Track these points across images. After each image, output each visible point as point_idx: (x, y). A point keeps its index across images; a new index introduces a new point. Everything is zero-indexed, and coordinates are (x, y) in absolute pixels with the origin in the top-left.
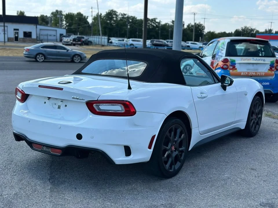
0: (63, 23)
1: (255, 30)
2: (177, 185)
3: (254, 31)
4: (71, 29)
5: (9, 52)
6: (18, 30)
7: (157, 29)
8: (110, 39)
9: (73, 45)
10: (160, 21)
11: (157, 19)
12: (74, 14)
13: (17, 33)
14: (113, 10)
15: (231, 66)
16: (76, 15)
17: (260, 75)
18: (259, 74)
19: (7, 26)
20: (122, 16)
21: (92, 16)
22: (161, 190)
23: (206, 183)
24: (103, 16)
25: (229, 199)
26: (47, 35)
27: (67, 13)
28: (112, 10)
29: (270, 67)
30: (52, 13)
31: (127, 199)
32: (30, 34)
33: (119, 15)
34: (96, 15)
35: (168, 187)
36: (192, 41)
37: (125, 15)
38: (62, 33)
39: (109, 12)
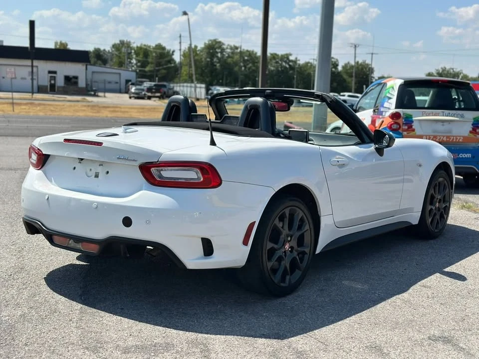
0: (132, 61)
1: (460, 74)
2: (292, 308)
3: (458, 77)
4: (145, 71)
5: (38, 108)
6: (55, 72)
7: (291, 72)
8: (210, 89)
9: (146, 98)
10: (296, 58)
11: (291, 55)
12: (150, 47)
13: (53, 78)
14: (217, 40)
15: (406, 124)
16: (154, 48)
17: (455, 140)
18: (453, 139)
19: (37, 67)
20: (232, 51)
21: (180, 50)
22: (265, 314)
23: (343, 306)
24: (198, 50)
25: (378, 328)
26: (104, 82)
27: (139, 45)
28: (215, 40)
29: (472, 127)
30: (114, 46)
31: (206, 326)
32: (75, 80)
33: (227, 48)
34: (187, 48)
35: (278, 310)
36: (350, 91)
37: (237, 48)
38: (129, 78)
39: (209, 44)
